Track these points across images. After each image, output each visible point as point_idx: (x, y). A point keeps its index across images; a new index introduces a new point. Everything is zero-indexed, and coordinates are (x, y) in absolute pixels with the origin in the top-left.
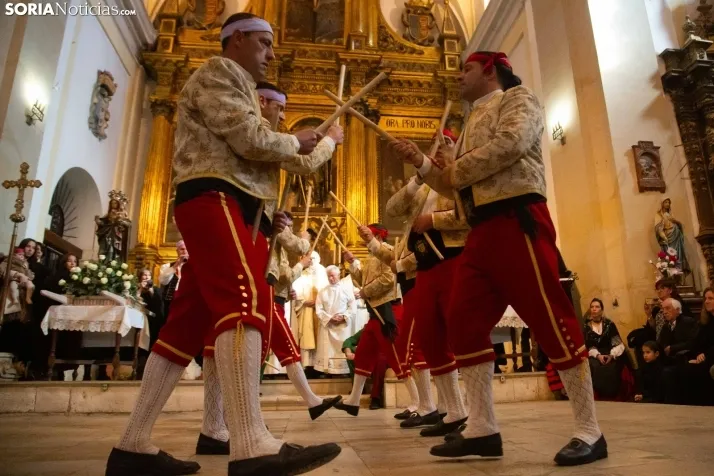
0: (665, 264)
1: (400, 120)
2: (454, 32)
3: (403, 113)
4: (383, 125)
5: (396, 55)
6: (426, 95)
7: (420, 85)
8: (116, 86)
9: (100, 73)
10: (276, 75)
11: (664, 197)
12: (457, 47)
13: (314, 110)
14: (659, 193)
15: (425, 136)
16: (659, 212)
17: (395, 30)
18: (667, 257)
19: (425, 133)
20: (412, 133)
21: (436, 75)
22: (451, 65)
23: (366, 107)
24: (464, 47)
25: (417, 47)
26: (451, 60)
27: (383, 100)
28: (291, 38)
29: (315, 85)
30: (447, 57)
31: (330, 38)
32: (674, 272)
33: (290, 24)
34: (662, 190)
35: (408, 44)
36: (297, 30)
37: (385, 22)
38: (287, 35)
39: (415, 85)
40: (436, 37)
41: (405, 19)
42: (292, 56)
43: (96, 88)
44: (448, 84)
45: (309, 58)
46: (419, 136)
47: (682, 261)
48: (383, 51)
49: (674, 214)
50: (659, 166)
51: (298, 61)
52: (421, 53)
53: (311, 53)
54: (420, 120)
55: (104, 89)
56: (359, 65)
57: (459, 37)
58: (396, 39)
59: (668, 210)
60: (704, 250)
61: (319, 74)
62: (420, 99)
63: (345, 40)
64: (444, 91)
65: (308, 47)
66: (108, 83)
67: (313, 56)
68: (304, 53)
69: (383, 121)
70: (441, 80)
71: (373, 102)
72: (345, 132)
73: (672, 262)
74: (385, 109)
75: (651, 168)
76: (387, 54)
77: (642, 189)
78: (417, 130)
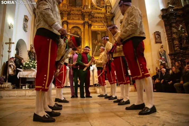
0: (162, 60)
1: (96, 26)
2: (109, 5)
3: (97, 25)
4: (92, 28)
5: (95, 10)
6: (102, 20)
7: (101, 18)
8: (29, 19)
9: (25, 16)
10: (67, 15)
11: (161, 45)
12: (110, 8)
13: (76, 24)
14: (160, 44)
15: (102, 30)
16: (160, 48)
17: (95, 4)
18: (162, 59)
19: (103, 29)
20: (99, 29)
21: (105, 15)
22: (109, 13)
23: (89, 23)
24: (112, 8)
25: (100, 8)
26: (109, 11)
27: (92, 21)
28: (70, 6)
29: (76, 18)
30: (107, 11)
31: (79, 6)
32: (164, 62)
33: (69, 3)
34: (161, 43)
35: (98, 8)
36: (71, 4)
37: (92, 2)
38: (69, 6)
39: (100, 18)
40: (105, 6)
41: (97, 1)
42: (70, 11)
43: (24, 19)
44: (108, 17)
45: (74, 11)
46: (101, 30)
47: (165, 60)
48: (92, 9)
49: (164, 49)
50: (160, 37)
51: (72, 12)
52: (101, 10)
53: (75, 10)
54: (101, 26)
55: (26, 20)
56: (87, 13)
57: (110, 6)
58: (95, 6)
59: (162, 48)
60: (170, 57)
61: (77, 15)
62: (101, 21)
63: (83, 7)
64: (107, 19)
65: (74, 8)
66: (27, 18)
67: (75, 11)
68: (73, 10)
69: (92, 26)
70: (106, 17)
71: (90, 22)
72: (84, 29)
73: (163, 60)
74: (93, 24)
75: (158, 38)
76: (93, 10)
77: (156, 43)
78: (100, 29)
